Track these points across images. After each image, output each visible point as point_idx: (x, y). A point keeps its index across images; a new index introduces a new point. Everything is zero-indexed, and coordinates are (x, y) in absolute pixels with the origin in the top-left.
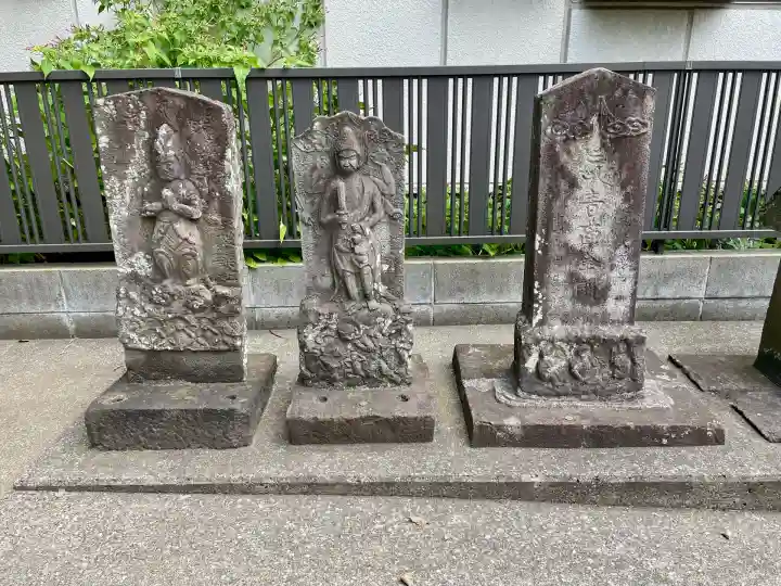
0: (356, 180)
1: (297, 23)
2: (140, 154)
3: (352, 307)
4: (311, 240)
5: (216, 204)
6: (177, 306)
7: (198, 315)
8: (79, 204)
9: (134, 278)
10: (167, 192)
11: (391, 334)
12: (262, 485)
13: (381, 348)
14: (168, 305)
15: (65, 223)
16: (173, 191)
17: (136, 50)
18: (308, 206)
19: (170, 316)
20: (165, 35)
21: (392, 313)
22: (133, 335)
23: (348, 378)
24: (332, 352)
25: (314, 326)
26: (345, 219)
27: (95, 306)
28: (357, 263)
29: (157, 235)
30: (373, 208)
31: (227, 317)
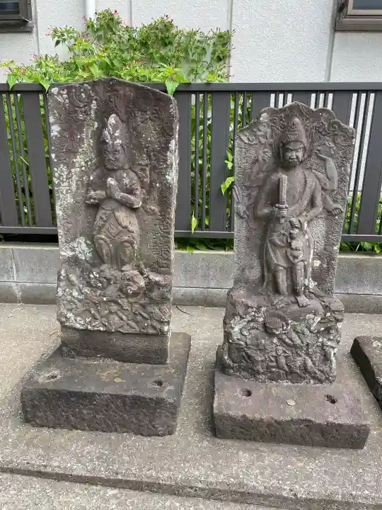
0: (299, 173)
1: (207, 58)
2: (88, 143)
3: (280, 301)
4: (244, 233)
5: (155, 194)
6: (112, 290)
7: (131, 300)
8: (31, 195)
9: (75, 261)
10: (111, 181)
11: (319, 332)
12: (191, 488)
13: (308, 345)
14: (103, 288)
15: (19, 210)
16: (117, 180)
17: (84, 70)
18: (246, 199)
19: (105, 299)
20: (107, 60)
21: (321, 310)
22: (70, 315)
23: (271, 372)
24: (257, 345)
25: (242, 318)
26: (285, 212)
27: (39, 278)
28: (291, 258)
29: (99, 222)
30: (312, 204)
31: (157, 304)
